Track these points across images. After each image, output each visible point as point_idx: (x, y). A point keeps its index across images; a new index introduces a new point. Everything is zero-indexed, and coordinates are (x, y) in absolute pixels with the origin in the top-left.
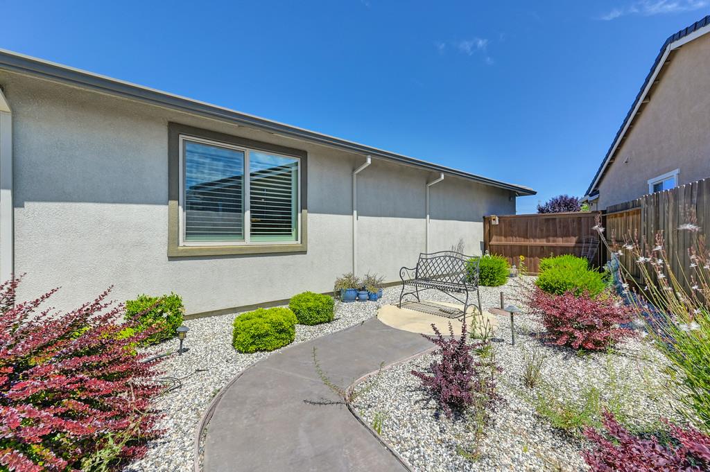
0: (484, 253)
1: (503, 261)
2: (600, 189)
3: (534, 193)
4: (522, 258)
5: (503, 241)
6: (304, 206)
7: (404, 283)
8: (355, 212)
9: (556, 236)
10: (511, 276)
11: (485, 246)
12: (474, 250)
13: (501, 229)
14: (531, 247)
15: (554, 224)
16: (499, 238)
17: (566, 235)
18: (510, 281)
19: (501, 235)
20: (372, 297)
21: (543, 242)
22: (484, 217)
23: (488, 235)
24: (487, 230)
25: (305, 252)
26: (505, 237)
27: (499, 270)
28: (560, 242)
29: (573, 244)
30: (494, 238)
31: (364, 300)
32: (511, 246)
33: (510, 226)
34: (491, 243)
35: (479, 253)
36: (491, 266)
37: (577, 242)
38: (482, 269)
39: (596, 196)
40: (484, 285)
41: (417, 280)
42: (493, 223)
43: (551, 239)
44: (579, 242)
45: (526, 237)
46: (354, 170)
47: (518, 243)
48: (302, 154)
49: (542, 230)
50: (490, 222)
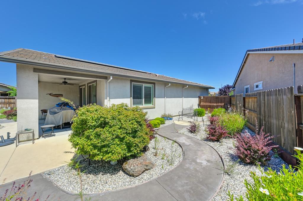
0: (199, 107)
1: (204, 109)
2: (235, 86)
3: (214, 88)
4: (209, 109)
5: (204, 104)
6: (155, 97)
7: (179, 115)
8: (166, 97)
9: (219, 103)
10: (206, 114)
11: (199, 105)
12: (196, 107)
13: (204, 100)
14: (212, 105)
15: (218, 99)
16: (203, 103)
17: (221, 102)
18: (206, 115)
19: (204, 102)
20: (170, 119)
21: (215, 105)
22: (199, 97)
23: (200, 102)
24: (200, 101)
25: (155, 108)
26: (205, 102)
27: (203, 112)
28: (220, 104)
29: (223, 105)
30: (202, 103)
31: (169, 120)
32: (207, 105)
33: (206, 99)
34: (201, 104)
35: (197, 107)
36: (200, 111)
37: (224, 104)
38: (198, 112)
39: (234, 88)
40: (198, 116)
41: (182, 115)
42: (201, 98)
43: (217, 103)
44: (225, 104)
45: (211, 103)
46: (165, 86)
47: (209, 104)
48: (154, 84)
49: (215, 101)
50: (200, 98)
